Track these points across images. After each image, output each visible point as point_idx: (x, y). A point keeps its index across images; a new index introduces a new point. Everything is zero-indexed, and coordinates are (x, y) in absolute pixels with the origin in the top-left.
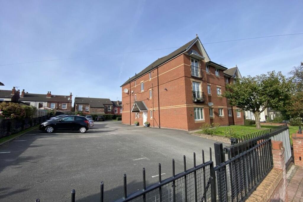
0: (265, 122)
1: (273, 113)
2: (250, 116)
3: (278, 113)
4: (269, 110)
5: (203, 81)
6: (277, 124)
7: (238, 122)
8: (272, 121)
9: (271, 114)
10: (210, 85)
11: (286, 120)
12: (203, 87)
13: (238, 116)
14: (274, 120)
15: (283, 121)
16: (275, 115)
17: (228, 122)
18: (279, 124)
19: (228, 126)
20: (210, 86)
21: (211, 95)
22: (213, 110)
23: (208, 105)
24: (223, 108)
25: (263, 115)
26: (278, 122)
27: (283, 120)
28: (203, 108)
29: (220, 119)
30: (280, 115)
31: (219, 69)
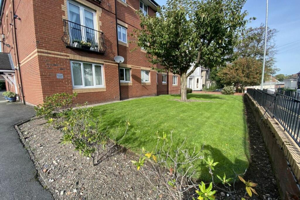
0: (201, 90)
1: (210, 82)
2: (189, 84)
3: (213, 82)
4: (207, 79)
5: (103, 8)
6: (211, 92)
7: (173, 91)
8: (207, 89)
9: (208, 83)
10: (126, 26)
11: (218, 89)
12: (102, 23)
13: (174, 83)
14: (209, 89)
15: (217, 90)
16: (211, 84)
17: (156, 90)
18: (212, 92)
19: (156, 95)
20: (127, 28)
21: (128, 46)
22: (131, 72)
23: (114, 61)
24: (150, 71)
25: (201, 84)
26: (212, 91)
27: (217, 88)
28: (103, 64)
29: (143, 86)
30: (215, 84)
31: (148, 6)
